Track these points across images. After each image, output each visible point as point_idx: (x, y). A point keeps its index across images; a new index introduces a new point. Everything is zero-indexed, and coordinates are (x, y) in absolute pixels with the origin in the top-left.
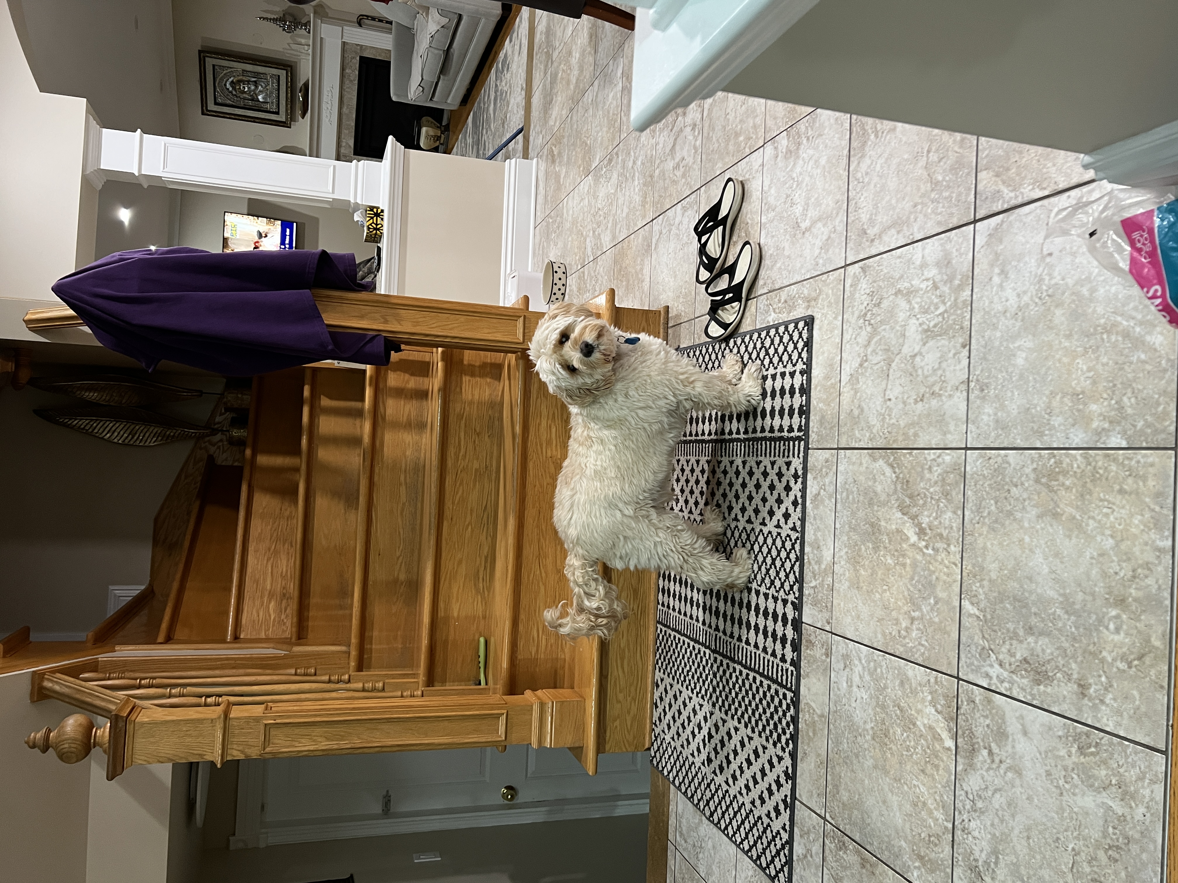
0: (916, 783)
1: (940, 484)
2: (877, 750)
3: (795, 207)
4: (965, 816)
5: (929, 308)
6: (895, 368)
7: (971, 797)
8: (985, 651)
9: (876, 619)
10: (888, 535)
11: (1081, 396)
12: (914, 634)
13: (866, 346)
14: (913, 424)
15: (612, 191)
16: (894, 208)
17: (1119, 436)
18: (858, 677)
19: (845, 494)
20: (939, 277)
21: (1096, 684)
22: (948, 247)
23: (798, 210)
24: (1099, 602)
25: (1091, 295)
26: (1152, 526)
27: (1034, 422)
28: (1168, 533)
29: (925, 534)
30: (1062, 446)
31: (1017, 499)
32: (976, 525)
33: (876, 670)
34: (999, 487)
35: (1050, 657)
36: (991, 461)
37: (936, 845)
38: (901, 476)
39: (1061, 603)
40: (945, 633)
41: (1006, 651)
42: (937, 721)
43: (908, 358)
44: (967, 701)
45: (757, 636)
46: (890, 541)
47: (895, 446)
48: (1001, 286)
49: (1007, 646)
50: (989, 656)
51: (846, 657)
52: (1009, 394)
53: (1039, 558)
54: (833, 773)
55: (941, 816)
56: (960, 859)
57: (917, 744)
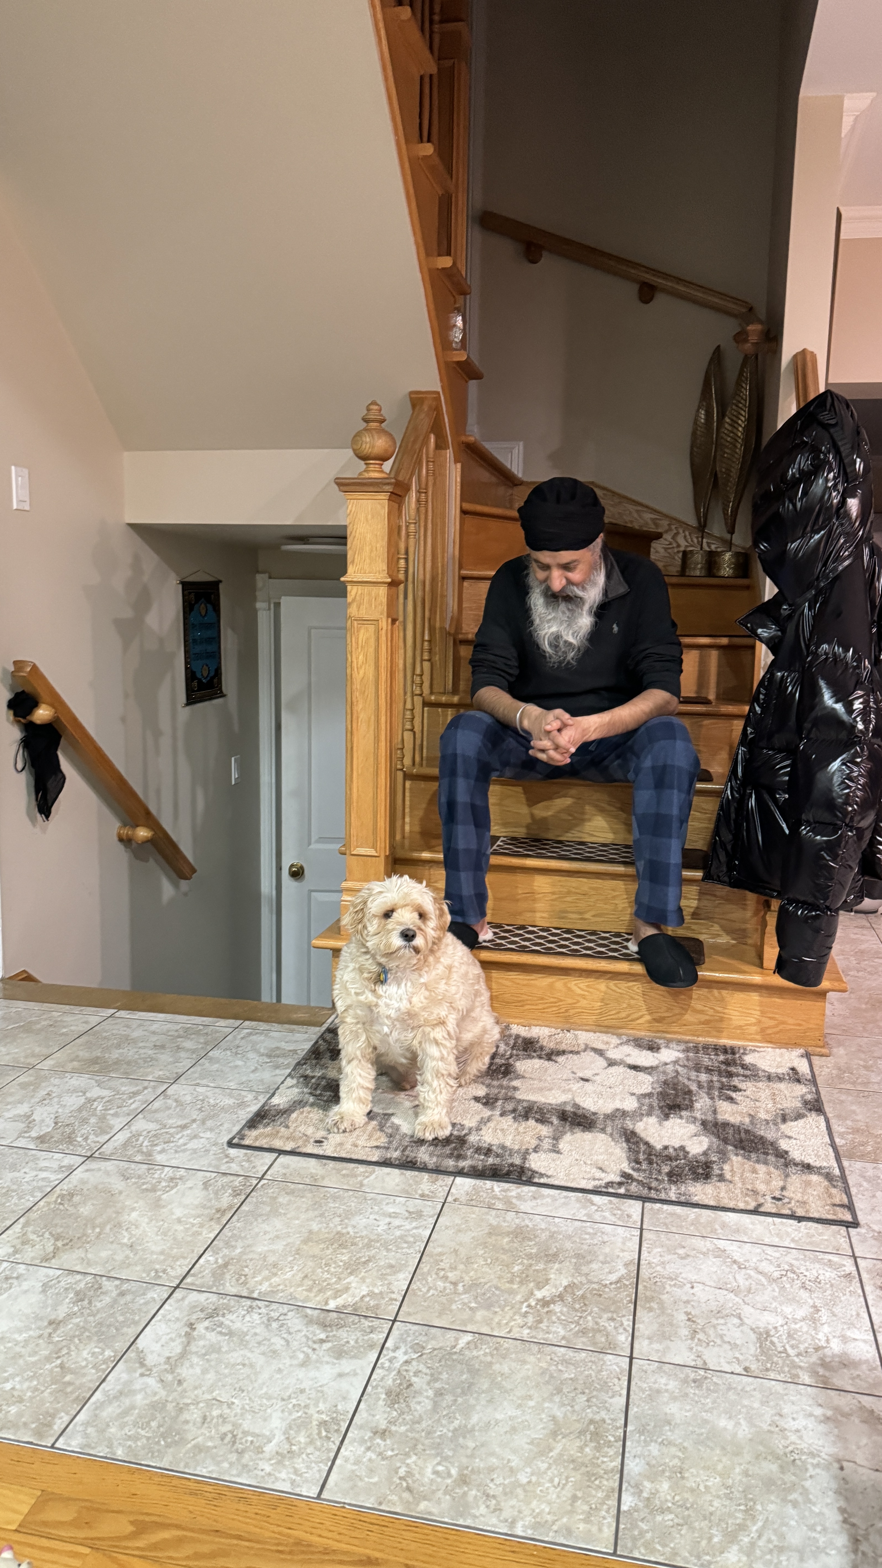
0: (294, 1269)
1: (596, 1327)
2: (326, 1235)
4: (263, 1310)
5: (794, 1339)
6: (728, 1297)
7: (281, 1318)
8: (420, 1349)
9: (457, 1248)
10: (544, 1269)
11: (679, 1475)
12: (440, 1284)
13: (756, 1269)
14: (663, 1308)
17: (633, 1505)
18: (400, 1224)
19: (591, 1231)
20: (830, 1354)
21: (385, 1446)
24: (464, 1460)
25: (790, 1501)
26: (538, 1520)
27: (655, 1427)
28: (529, 1533)
29: (543, 1306)
30: (626, 1449)
31: (573, 1399)
32: (549, 1357)
33: (406, 1242)
34: (588, 1385)
35: (412, 1409)
36: (616, 1380)
37: (237, 1280)
38: (607, 1290)
39: (466, 1426)
40: (440, 1313)
41: (420, 1369)
42: (354, 1296)
43: (738, 1311)
44: (372, 1326)
46: (537, 1270)
47: (640, 1287)
48: (811, 1415)
49: (425, 1370)
50: (415, 1352)
51: (419, 1215)
52: (688, 1408)
53: (512, 1412)
54: (306, 1190)
55: (264, 1289)
56: (225, 1301)
57: (332, 1274)
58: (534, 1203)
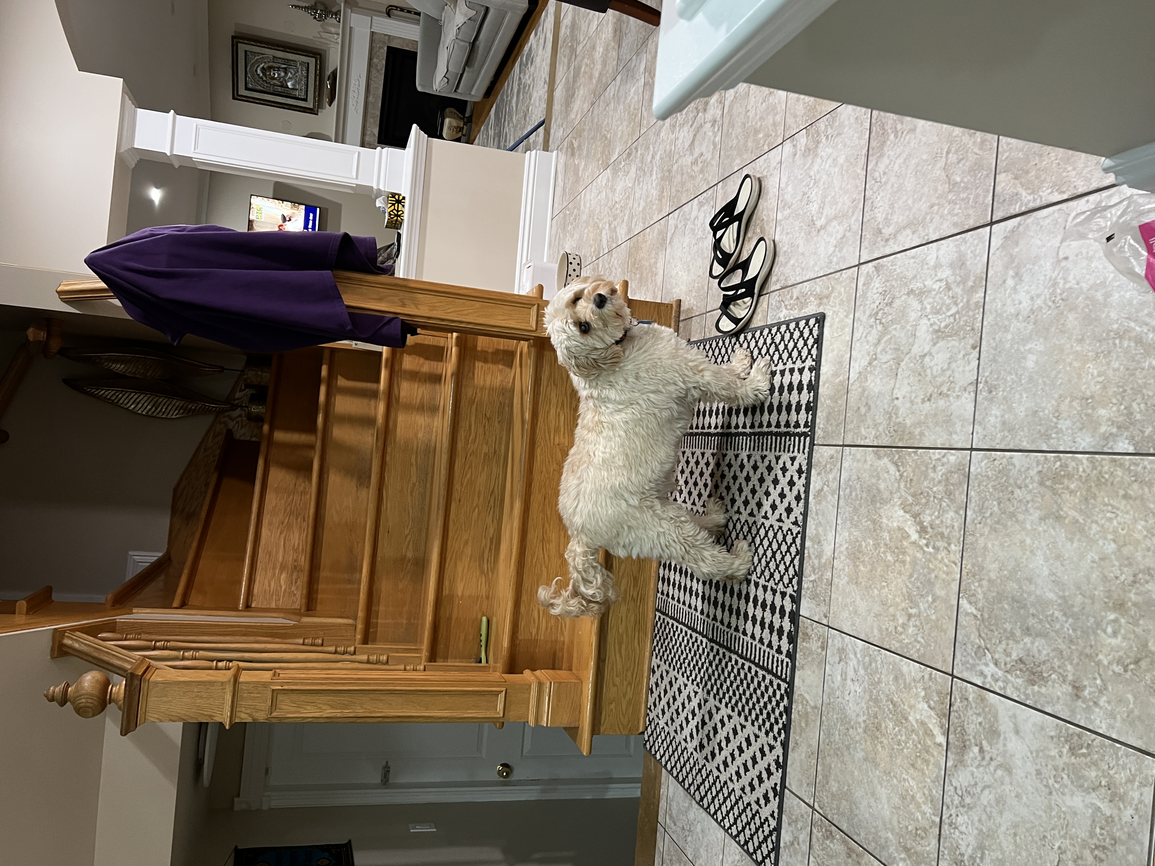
0: (906, 777)
1: (943, 483)
2: (868, 743)
3: (811, 204)
4: (953, 812)
5: (941, 309)
6: (904, 367)
7: (960, 793)
8: (981, 650)
9: (873, 614)
10: (889, 532)
11: (1090, 401)
12: (910, 630)
13: (876, 345)
14: (920, 423)
15: (630, 185)
16: (910, 209)
17: (1127, 441)
18: (853, 670)
19: (848, 490)
20: (952, 278)
21: (1091, 687)
22: (963, 248)
23: (814, 208)
24: (1098, 606)
25: (1105, 300)
27: (1041, 425)
29: (926, 532)
30: (1068, 450)
31: (1020, 501)
32: (978, 525)
33: (870, 664)
34: (1003, 488)
35: (1047, 658)
36: (996, 462)
37: (922, 838)
38: (905, 474)
39: (1060, 605)
40: (941, 631)
41: (1002, 650)
42: (930, 717)
43: (918, 358)
44: (961, 698)
45: (754, 627)
46: (890, 539)
47: (900, 445)
48: (1014, 289)
49: (1003, 646)
50: (985, 655)
51: (842, 651)
52: (1017, 396)
53: (1039, 560)
54: (823, 764)
55: (930, 810)
56: (946, 852)
57: (908, 738)
58: (822, 542)
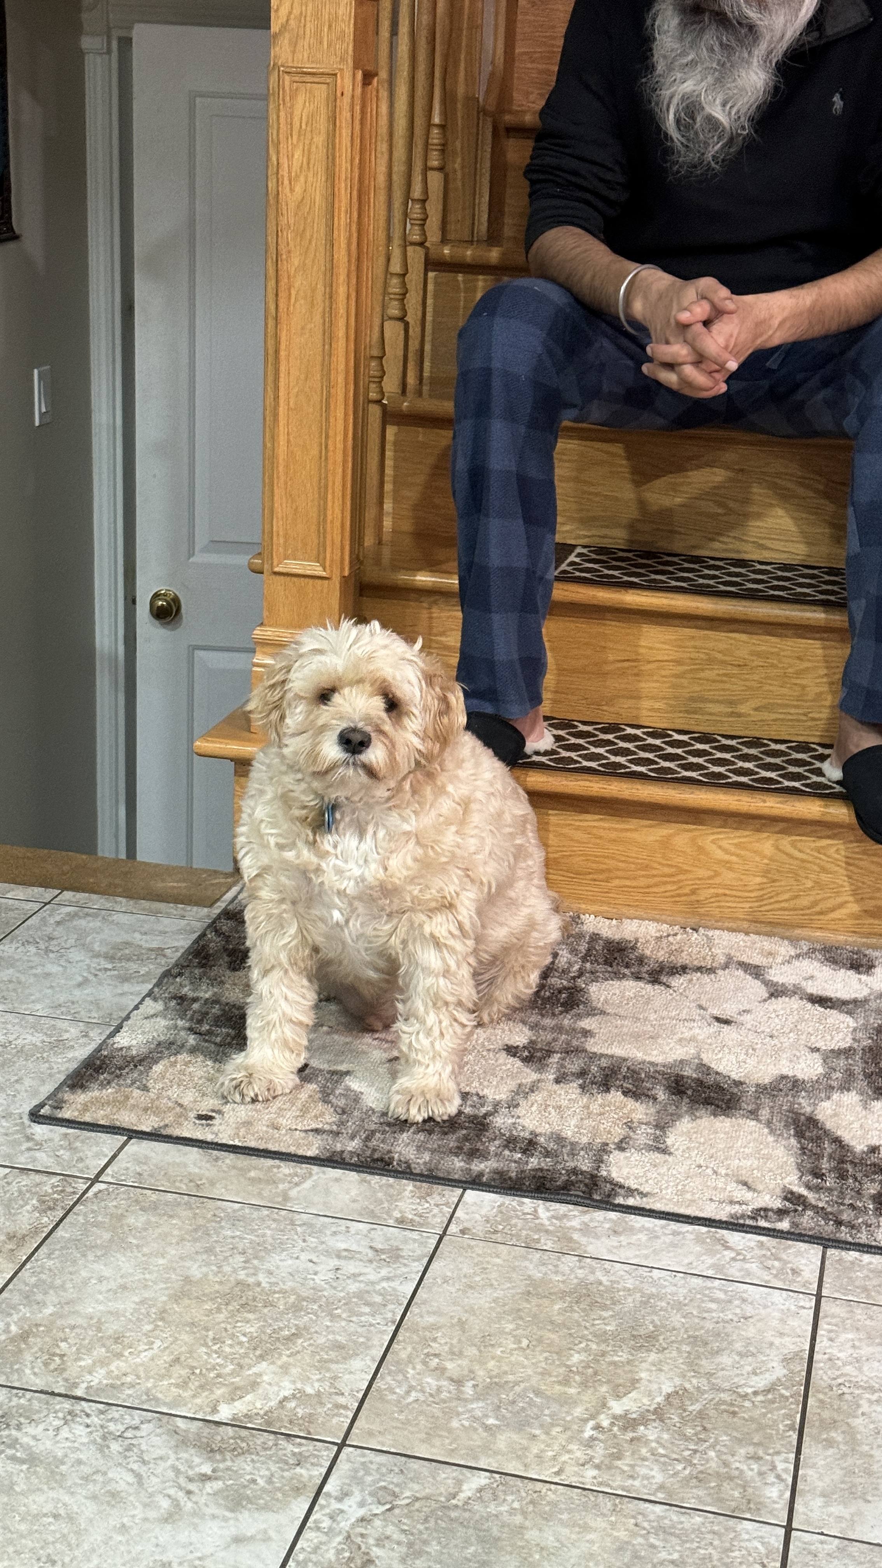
0: (155, 1346)
1: (723, 1470)
2: (217, 1287)
7: (128, 1434)
8: (389, 1498)
9: (464, 1317)
10: (629, 1362)
12: (431, 1382)
14: (853, 1442)
18: (357, 1271)
19: (721, 1296)
29: (624, 1429)
32: (633, 1521)
33: (367, 1304)
37: (46, 1364)
38: (747, 1404)
40: (428, 1434)
41: (388, 1533)
42: (266, 1398)
44: (300, 1453)
46: (614, 1363)
47: (811, 1401)
49: (396, 1536)
50: (380, 1503)
51: (394, 1255)
54: (179, 1204)
55: (96, 1381)
56: (22, 1401)
57: (226, 1357)
58: (614, 1241)
